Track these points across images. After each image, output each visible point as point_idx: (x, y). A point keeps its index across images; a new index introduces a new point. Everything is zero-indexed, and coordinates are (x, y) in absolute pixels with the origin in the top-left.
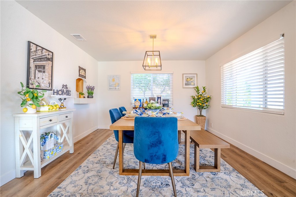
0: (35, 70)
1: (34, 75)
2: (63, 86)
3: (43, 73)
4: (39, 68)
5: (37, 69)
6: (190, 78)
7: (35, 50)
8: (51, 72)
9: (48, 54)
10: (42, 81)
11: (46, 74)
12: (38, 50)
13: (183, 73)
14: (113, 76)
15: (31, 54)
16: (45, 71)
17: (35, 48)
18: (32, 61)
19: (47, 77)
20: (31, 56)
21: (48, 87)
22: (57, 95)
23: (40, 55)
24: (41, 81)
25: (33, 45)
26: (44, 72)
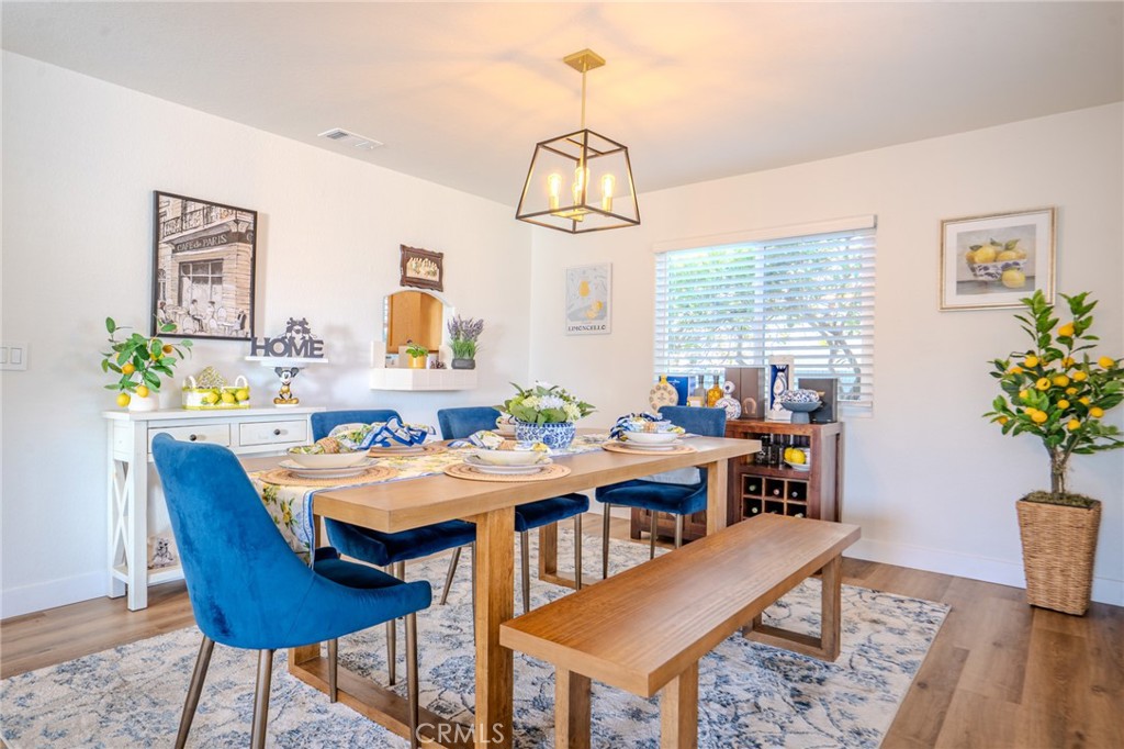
0: (180, 278)
1: (176, 294)
2: (292, 324)
3: (213, 283)
4: (195, 270)
5: (187, 272)
6: (993, 243)
7: (179, 215)
8: (249, 277)
9: (237, 222)
10: (212, 309)
11: (228, 286)
12: (191, 213)
13: (945, 218)
14: (584, 272)
15: (164, 230)
16: (221, 278)
17: (180, 209)
18: (166, 251)
19: (232, 296)
20: (161, 236)
21: (237, 331)
22: (266, 355)
23: (201, 229)
24: (203, 309)
25: (171, 199)
26: (219, 281)
